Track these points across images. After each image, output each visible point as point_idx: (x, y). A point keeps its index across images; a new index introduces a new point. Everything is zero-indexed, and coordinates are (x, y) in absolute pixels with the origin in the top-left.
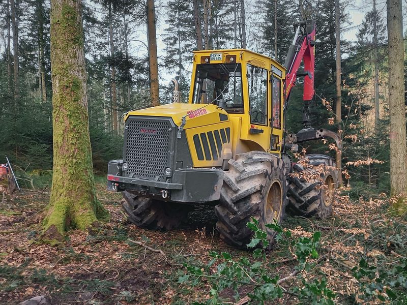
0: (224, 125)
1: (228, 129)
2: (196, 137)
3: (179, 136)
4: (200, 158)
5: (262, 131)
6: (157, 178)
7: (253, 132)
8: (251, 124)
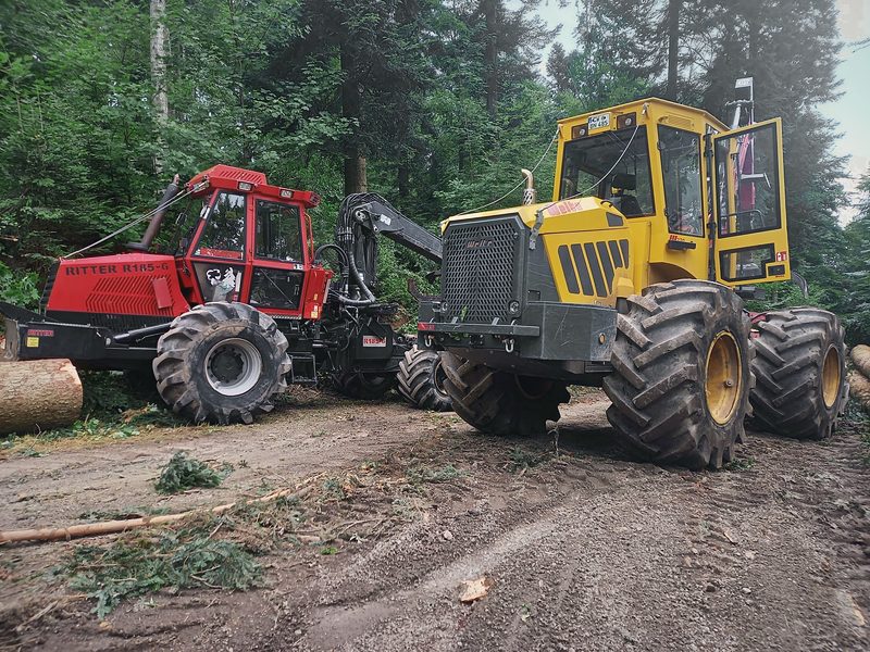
0: (615, 235)
1: (625, 243)
2: (563, 250)
3: (532, 246)
4: (573, 289)
5: (693, 246)
6: (496, 320)
7: (675, 247)
8: (670, 232)
